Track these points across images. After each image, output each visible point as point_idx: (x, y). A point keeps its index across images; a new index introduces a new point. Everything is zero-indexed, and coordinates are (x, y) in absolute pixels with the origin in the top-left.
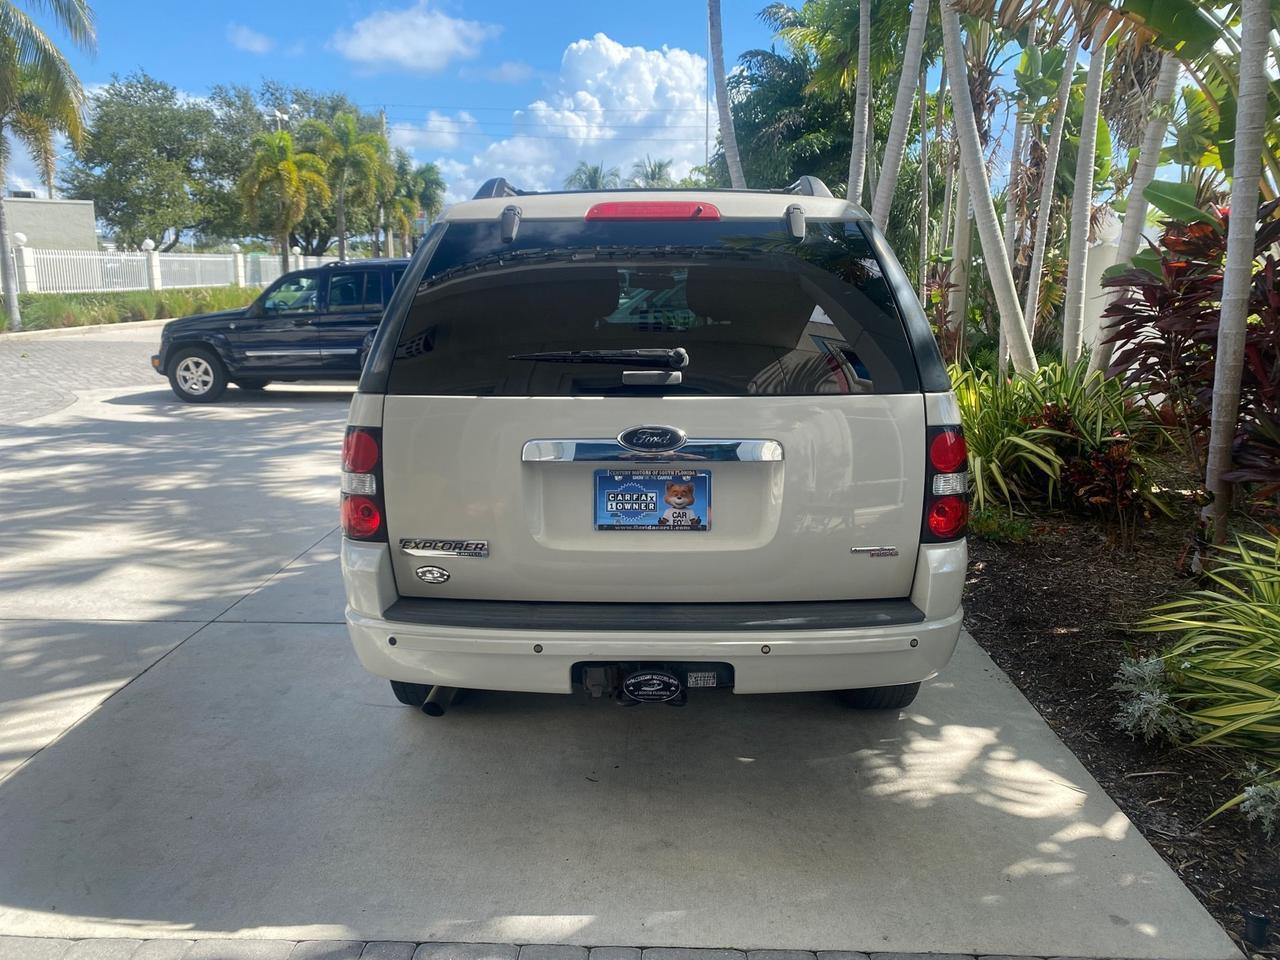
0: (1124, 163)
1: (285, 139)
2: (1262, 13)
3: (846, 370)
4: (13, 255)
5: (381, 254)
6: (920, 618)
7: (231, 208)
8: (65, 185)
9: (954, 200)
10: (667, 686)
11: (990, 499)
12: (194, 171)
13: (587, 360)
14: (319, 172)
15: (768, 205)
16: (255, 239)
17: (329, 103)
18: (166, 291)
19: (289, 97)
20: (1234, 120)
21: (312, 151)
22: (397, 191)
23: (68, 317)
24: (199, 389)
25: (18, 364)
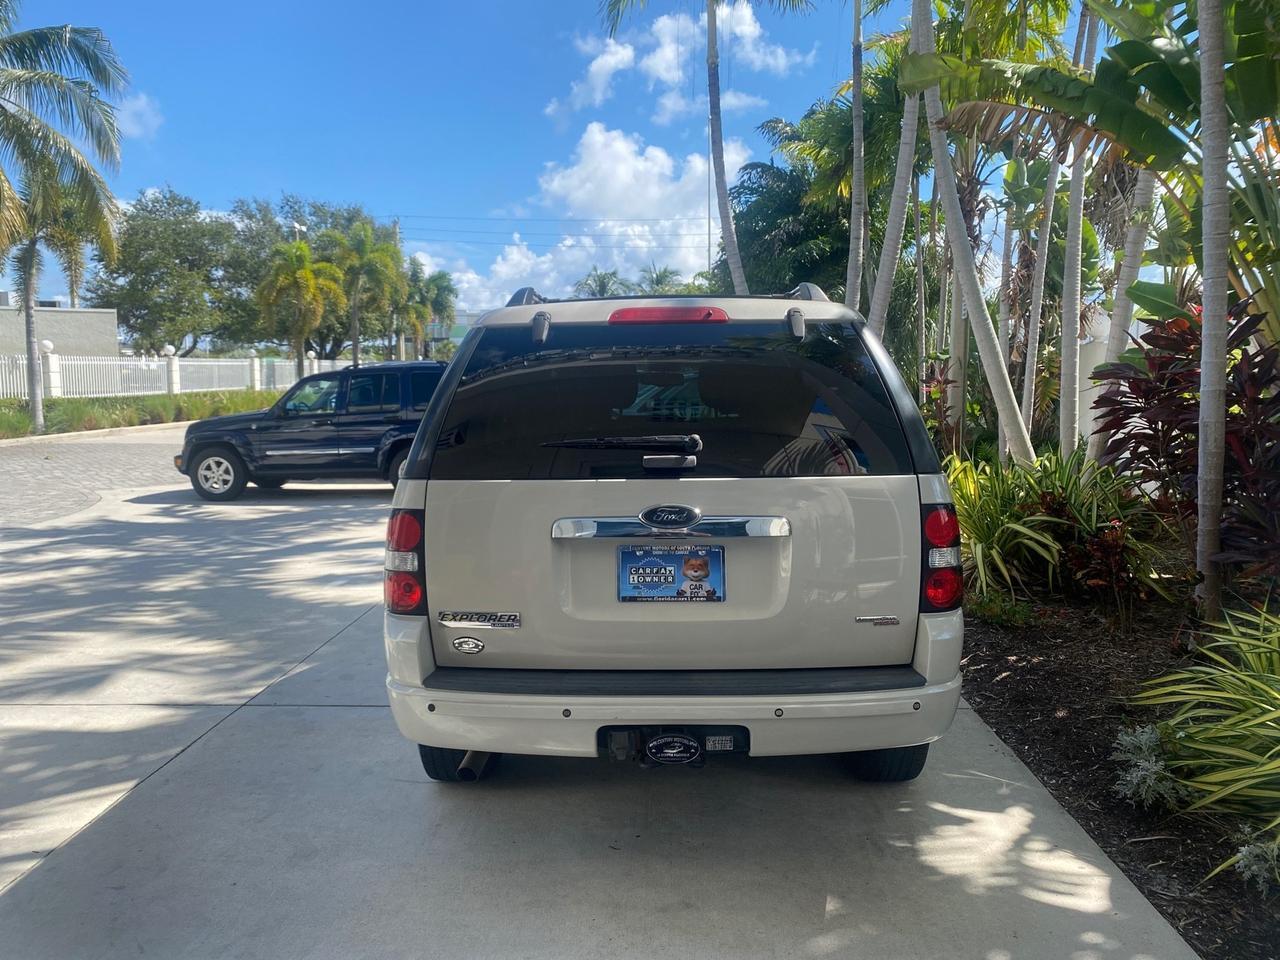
0: (1111, 266)
1: (304, 249)
2: (1220, 131)
3: (847, 457)
4: (40, 362)
5: (393, 357)
6: (921, 682)
7: (249, 315)
8: (89, 295)
9: (949, 302)
10: (687, 749)
11: (992, 584)
12: (214, 280)
13: (610, 446)
14: (335, 280)
15: (770, 309)
16: (270, 344)
17: (345, 214)
18: (185, 394)
19: (307, 210)
20: (1201, 227)
21: (328, 260)
22: (411, 297)
23: (90, 420)
24: (219, 488)
25: (42, 465)
